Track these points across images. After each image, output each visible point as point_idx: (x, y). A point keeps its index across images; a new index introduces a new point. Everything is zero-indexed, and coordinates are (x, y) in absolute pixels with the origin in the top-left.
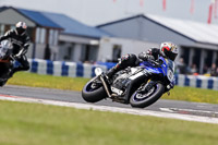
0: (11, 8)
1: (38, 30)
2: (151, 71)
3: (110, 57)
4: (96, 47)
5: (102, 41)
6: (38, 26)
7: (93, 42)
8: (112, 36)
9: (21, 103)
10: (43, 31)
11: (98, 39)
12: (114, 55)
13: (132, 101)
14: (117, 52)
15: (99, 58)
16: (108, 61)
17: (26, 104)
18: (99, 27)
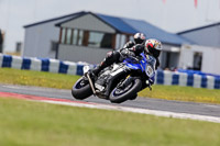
0: (90, 13)
1: (118, 36)
2: (130, 67)
3: (190, 64)
4: (177, 54)
5: (183, 48)
6: (118, 32)
7: (174, 49)
8: (193, 43)
9: (100, 110)
10: (124, 37)
11: (179, 46)
12: (194, 62)
13: (112, 96)
14: (198, 59)
15: (180, 65)
16: (189, 68)
17: (105, 111)
18: (179, 34)
